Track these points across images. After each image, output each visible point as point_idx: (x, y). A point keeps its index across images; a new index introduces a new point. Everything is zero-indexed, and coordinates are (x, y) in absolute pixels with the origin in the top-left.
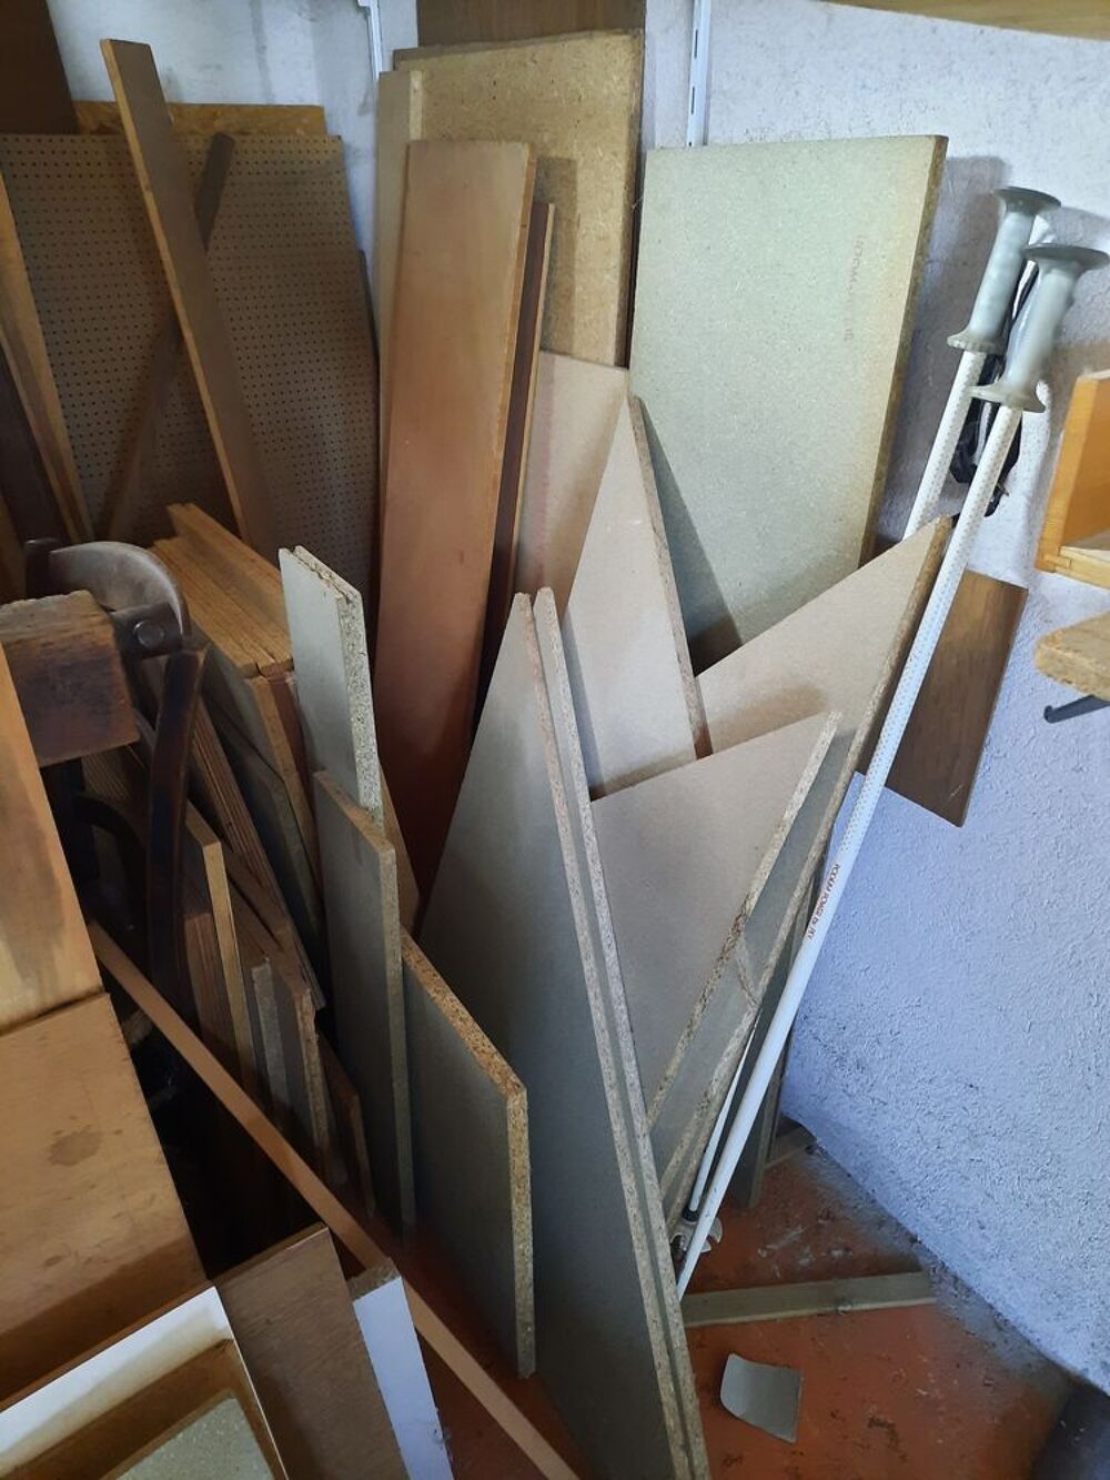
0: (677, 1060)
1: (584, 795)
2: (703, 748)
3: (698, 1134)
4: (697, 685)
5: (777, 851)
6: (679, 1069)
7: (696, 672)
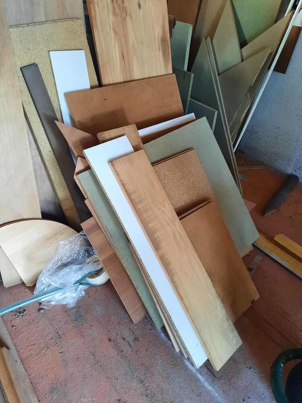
0: (235, 116)
1: (217, 75)
2: (242, 61)
3: (237, 129)
4: (241, 51)
5: (258, 74)
6: (235, 118)
7: (241, 49)
